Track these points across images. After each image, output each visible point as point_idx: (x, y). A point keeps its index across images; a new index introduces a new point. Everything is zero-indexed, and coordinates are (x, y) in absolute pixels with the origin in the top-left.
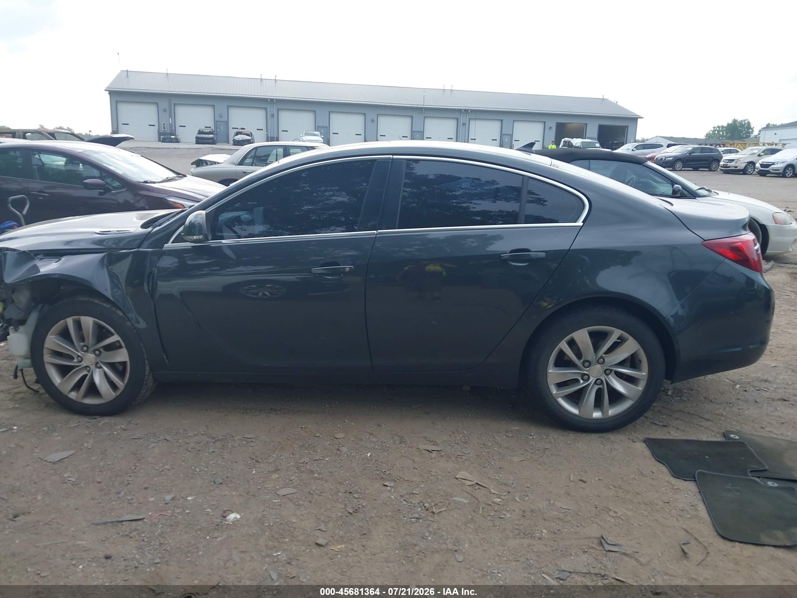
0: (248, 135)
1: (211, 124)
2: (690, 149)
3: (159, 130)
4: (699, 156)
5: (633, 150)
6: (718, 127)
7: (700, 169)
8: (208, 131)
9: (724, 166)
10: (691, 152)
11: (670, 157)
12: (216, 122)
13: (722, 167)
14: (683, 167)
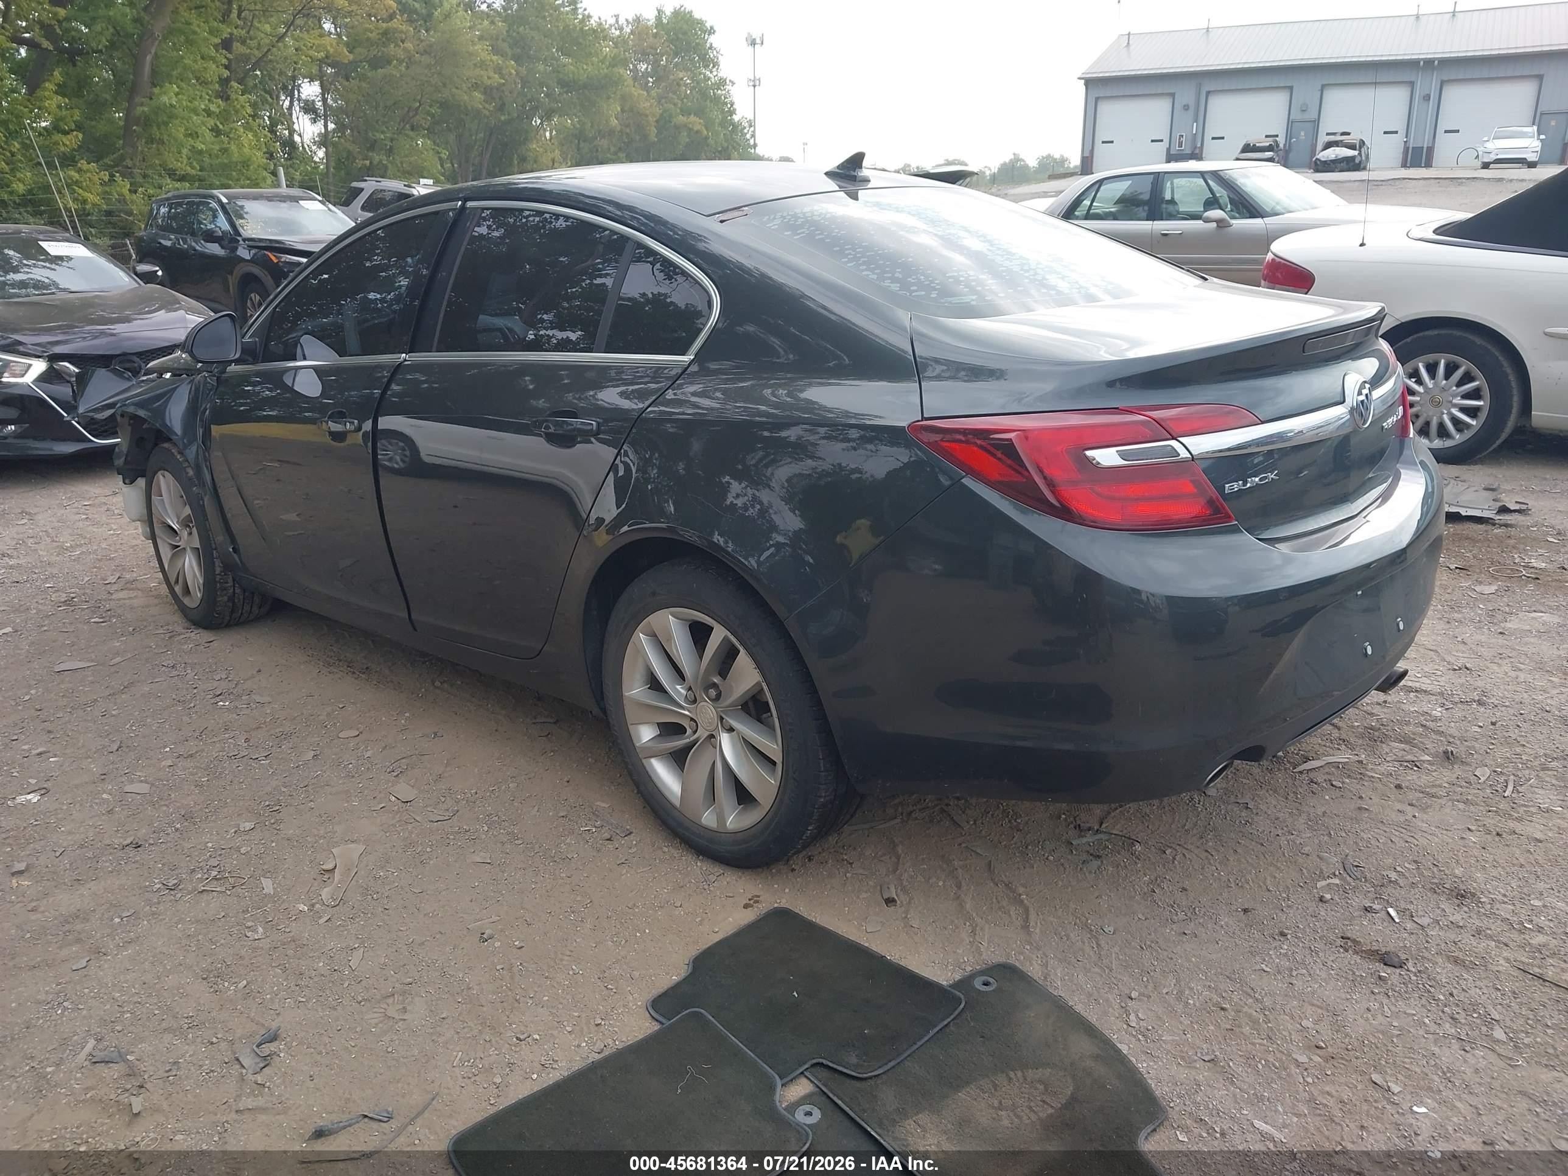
0: (1352, 147)
1: (1278, 128)
3: (1168, 150)
8: (1268, 144)
12: (1290, 123)
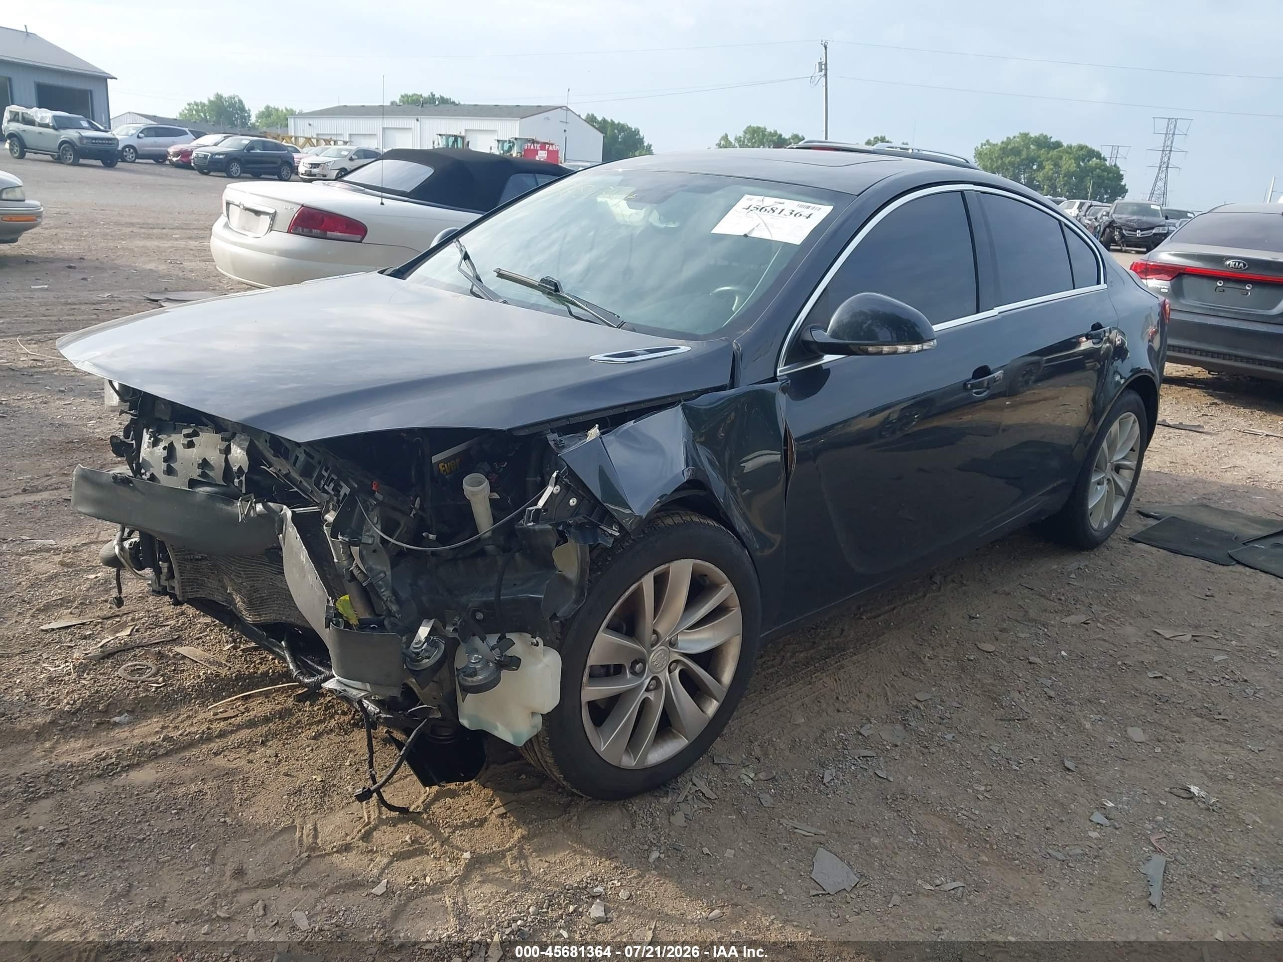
2: (247, 142)
4: (262, 155)
5: (138, 137)
6: (196, 104)
7: (263, 176)
9: (308, 173)
10: (250, 147)
11: (219, 154)
13: (302, 174)
14: (242, 172)
